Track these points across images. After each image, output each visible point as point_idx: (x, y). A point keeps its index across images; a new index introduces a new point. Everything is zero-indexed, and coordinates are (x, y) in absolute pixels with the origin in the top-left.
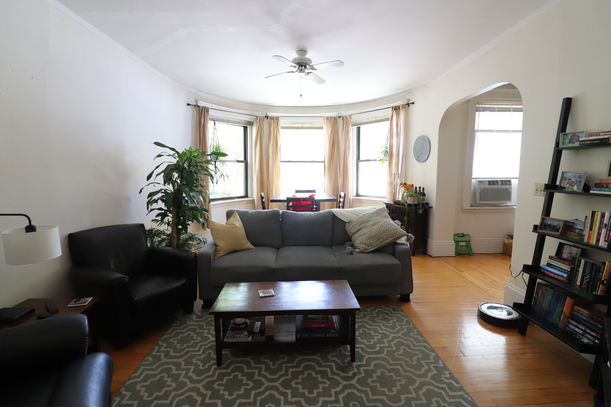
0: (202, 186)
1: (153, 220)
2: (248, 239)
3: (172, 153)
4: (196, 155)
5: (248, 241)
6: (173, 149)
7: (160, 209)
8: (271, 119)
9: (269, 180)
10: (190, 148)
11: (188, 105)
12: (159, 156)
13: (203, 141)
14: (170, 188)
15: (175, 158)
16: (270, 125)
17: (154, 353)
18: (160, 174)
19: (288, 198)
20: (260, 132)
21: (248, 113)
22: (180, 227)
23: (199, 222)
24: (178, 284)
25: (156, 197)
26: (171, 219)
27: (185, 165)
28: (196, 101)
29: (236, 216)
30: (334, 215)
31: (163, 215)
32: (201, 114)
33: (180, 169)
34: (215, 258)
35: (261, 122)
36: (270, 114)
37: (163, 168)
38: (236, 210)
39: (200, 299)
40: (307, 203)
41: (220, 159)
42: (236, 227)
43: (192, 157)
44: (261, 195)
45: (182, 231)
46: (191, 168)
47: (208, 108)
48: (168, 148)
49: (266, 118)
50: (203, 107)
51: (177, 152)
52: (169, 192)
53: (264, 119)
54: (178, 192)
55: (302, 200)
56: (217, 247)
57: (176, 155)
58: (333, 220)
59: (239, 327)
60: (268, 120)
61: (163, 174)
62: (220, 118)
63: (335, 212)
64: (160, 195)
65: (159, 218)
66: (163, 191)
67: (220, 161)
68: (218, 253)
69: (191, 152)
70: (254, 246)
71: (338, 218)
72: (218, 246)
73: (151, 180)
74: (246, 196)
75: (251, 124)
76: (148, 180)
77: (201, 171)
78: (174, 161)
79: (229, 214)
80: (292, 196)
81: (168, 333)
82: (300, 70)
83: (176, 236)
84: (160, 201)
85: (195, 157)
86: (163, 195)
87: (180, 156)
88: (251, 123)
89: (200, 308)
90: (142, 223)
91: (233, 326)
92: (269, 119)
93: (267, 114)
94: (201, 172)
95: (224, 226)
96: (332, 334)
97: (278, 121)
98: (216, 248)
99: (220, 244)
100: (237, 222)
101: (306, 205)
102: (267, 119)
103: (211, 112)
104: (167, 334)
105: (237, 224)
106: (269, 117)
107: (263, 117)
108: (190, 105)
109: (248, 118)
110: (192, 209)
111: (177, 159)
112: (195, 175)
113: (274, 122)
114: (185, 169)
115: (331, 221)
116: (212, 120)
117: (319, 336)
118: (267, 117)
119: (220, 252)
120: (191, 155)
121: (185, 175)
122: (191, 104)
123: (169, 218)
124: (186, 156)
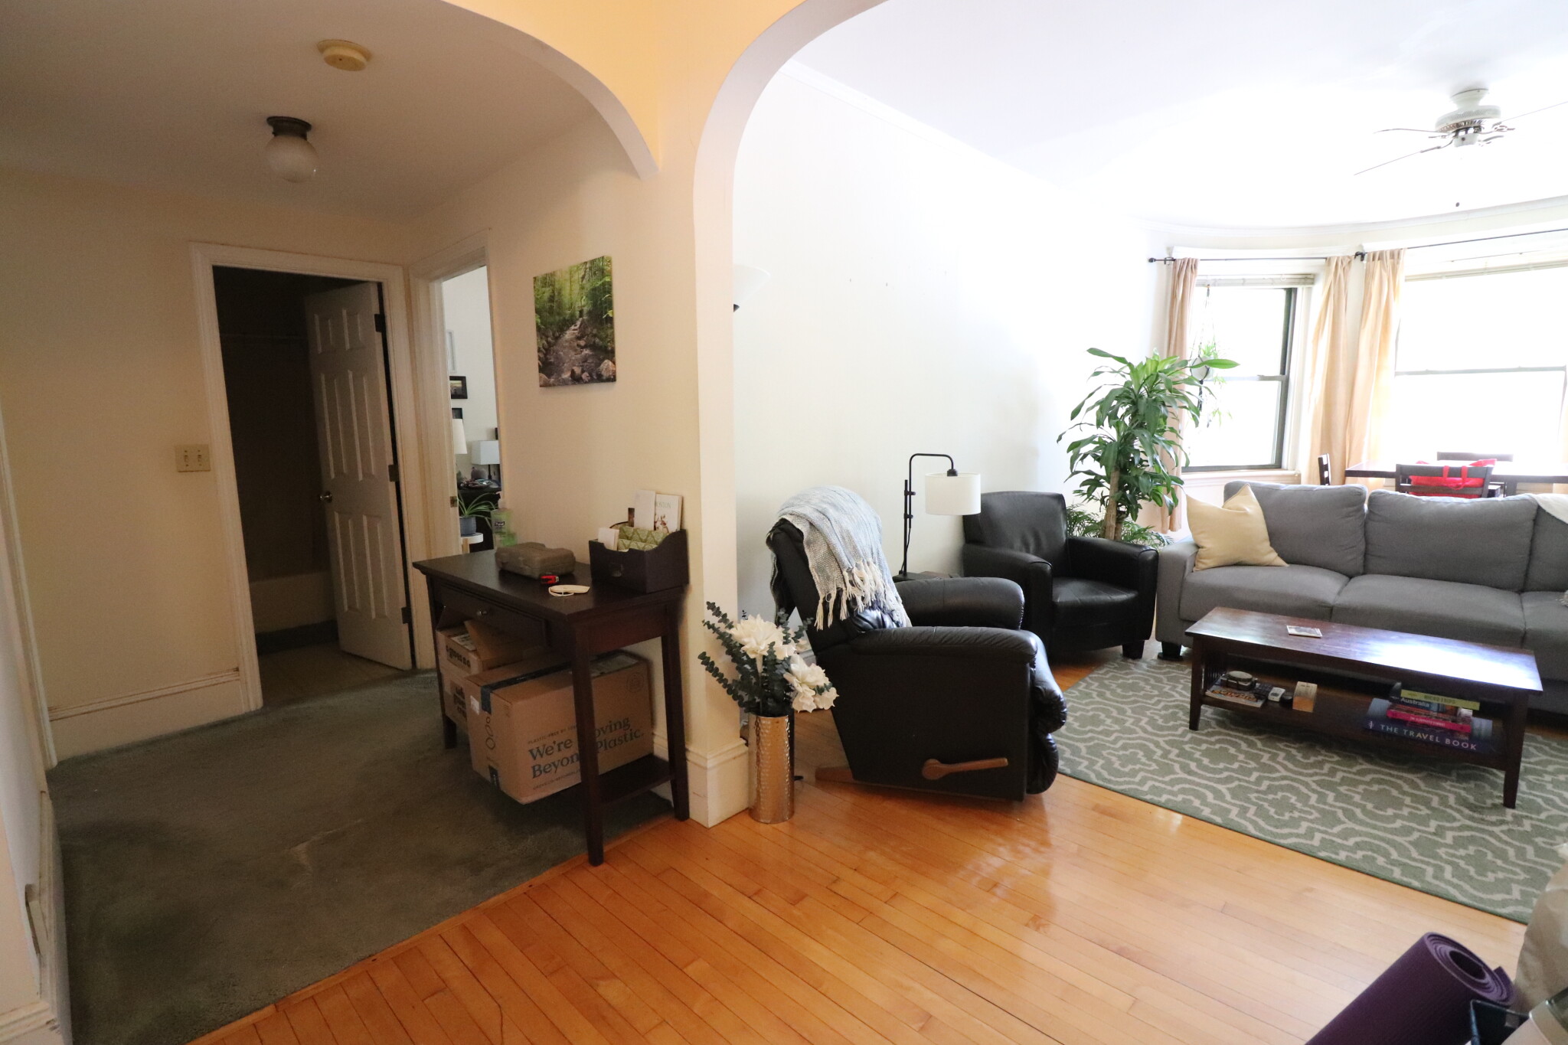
0: (1172, 430)
1: (1076, 492)
2: (1271, 545)
3: (1118, 365)
4: (1166, 367)
5: (1272, 549)
6: (1122, 360)
7: (1089, 473)
8: (1374, 259)
9: (1351, 425)
10: (1155, 355)
11: (1151, 260)
12: (1097, 374)
13: (1178, 337)
14: (1110, 433)
15: (1124, 376)
16: (1368, 276)
17: (1081, 688)
18: (1093, 407)
19: (1400, 468)
20: (1335, 298)
21: (1302, 253)
22: (1123, 509)
23: (1160, 504)
24: (1123, 597)
25: (1084, 450)
26: (1107, 493)
27: (1143, 389)
28: (1170, 249)
29: (1246, 493)
30: (1539, 508)
31: (1094, 483)
32: (1179, 276)
33: (1132, 396)
34: (1194, 569)
35: (1340, 271)
36: (1369, 247)
37: (1101, 395)
38: (1250, 483)
39: (1158, 638)
40: (1464, 481)
41: (1214, 376)
42: (1246, 514)
43: (1160, 372)
44: (1320, 460)
45: (1127, 516)
46: (1154, 395)
47: (1196, 260)
48: (1111, 358)
49: (1359, 257)
50: (1184, 259)
51: (1130, 365)
52: (1109, 441)
53: (1350, 262)
54: (1126, 440)
55: (1445, 474)
56: (1200, 550)
57: (1127, 370)
58: (1535, 521)
59: (1238, 684)
60: (1365, 262)
61: (1097, 408)
62: (1222, 278)
63: (1546, 503)
64: (1091, 447)
65: (1085, 488)
66: (1097, 440)
67: (1215, 380)
68: (1202, 560)
69: (1157, 363)
70: (1288, 563)
71: (1553, 517)
72: (1202, 547)
73: (1078, 419)
74: (1278, 465)
75: (1308, 281)
76: (1072, 418)
77: (1176, 400)
78: (1119, 382)
79: (1231, 491)
80: (1417, 461)
81: (1100, 672)
82: (1459, 139)
83: (1114, 524)
84: (1089, 458)
85: (1165, 372)
86: (1097, 447)
87: (1134, 371)
88: (1308, 279)
89: (1155, 656)
90: (1060, 493)
91: (1225, 679)
92: (1368, 260)
93: (1361, 246)
94: (1175, 403)
95: (1219, 509)
96: (1461, 741)
97: (1398, 263)
98: (1197, 553)
99: (1208, 544)
100: (1251, 507)
101: (1458, 486)
102: (1362, 259)
103: (1201, 268)
104: (1099, 674)
105: (1248, 510)
106: (1369, 255)
107: (1347, 258)
108: (1155, 260)
109: (1302, 268)
110: (1153, 476)
111: (1129, 378)
112: (1163, 409)
113: (1383, 265)
114: (1141, 396)
115: (1530, 524)
116: (1203, 285)
117: (1425, 738)
118: (1361, 255)
119: (1204, 558)
120: (1156, 368)
121: (1142, 409)
122: (1157, 258)
123: (1105, 490)
124: (1147, 372)
